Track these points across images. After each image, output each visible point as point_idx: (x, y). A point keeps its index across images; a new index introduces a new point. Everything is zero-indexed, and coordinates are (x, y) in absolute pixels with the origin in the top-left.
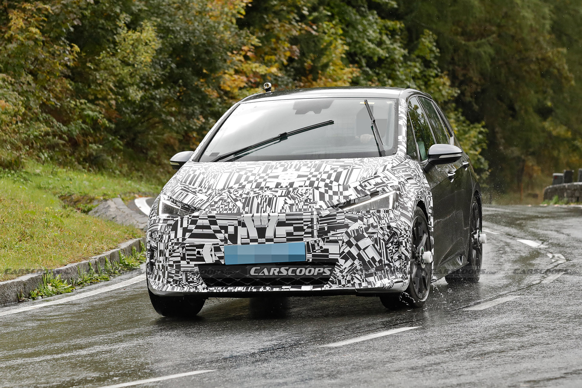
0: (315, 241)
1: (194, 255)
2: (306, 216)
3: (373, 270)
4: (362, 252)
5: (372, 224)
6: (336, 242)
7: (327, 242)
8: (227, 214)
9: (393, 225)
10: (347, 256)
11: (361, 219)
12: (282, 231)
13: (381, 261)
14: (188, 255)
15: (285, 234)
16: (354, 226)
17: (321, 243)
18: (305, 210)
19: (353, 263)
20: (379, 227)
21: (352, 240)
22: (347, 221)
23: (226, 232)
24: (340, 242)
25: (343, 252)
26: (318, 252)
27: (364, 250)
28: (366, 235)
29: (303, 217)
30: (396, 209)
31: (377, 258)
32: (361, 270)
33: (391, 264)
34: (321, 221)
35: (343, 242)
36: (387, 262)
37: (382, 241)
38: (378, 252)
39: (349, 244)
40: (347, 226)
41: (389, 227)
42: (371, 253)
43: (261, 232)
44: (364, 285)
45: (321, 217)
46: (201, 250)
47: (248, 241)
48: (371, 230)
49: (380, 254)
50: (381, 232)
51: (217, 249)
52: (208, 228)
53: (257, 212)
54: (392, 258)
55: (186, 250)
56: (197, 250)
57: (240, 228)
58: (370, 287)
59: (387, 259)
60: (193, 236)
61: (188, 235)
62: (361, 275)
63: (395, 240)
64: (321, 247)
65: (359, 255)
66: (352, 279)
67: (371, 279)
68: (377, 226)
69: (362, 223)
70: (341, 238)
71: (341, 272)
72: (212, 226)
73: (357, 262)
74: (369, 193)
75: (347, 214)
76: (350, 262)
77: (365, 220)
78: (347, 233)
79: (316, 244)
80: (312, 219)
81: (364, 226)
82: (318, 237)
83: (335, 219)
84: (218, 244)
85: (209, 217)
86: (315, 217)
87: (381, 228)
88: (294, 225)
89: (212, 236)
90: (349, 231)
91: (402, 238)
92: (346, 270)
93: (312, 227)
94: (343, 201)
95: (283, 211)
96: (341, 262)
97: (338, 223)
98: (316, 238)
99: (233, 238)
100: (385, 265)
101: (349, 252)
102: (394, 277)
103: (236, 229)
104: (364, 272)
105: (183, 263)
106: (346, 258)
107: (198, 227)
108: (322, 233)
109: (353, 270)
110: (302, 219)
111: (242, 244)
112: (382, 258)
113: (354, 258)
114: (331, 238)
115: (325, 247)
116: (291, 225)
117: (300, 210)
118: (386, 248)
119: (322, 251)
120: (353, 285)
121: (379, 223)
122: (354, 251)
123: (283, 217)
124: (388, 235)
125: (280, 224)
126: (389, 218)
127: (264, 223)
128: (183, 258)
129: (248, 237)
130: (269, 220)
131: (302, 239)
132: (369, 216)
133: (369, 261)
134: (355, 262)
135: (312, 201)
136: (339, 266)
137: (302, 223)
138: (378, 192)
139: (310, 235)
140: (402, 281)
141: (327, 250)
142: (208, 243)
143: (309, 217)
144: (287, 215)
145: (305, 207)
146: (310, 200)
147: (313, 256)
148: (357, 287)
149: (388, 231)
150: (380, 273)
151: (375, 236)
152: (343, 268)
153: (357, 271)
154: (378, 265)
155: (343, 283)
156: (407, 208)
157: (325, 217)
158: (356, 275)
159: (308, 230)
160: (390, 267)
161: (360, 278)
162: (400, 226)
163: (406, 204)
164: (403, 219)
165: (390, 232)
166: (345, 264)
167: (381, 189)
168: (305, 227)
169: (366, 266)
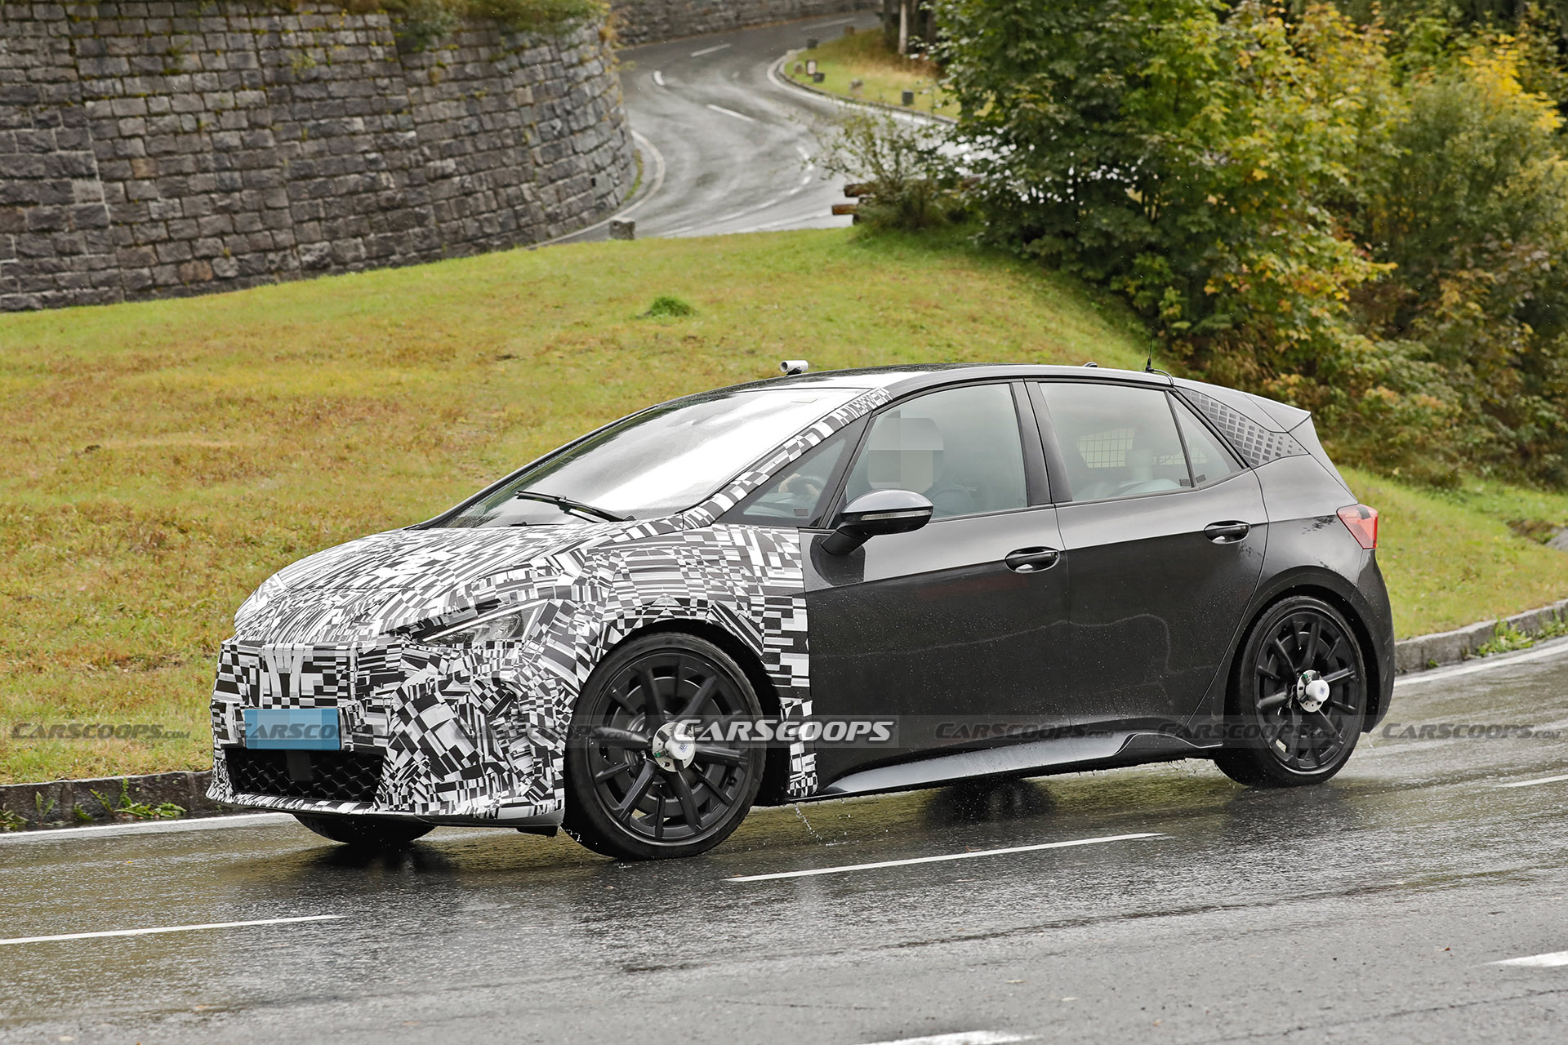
0: (354, 708)
2: (340, 655)
3: (451, 778)
4: (428, 735)
5: (458, 674)
6: (382, 710)
7: (370, 710)
8: (249, 644)
9: (506, 676)
10: (402, 743)
11: (436, 661)
12: (309, 683)
15: (313, 688)
16: (417, 677)
17: (362, 713)
18: (344, 638)
19: (412, 760)
20: (472, 680)
21: (409, 707)
22: (405, 665)
23: (248, 680)
24: (388, 711)
25: (394, 734)
26: (360, 732)
27: (434, 730)
28: (440, 698)
29: (336, 654)
30: (536, 640)
31: (466, 749)
32: (427, 775)
33: (502, 764)
34: (361, 663)
35: (393, 712)
36: (490, 759)
37: (477, 712)
38: (468, 737)
39: (404, 716)
40: (402, 677)
41: (496, 681)
42: (447, 739)
43: (285, 682)
44: (434, 807)
45: (361, 655)
46: (223, 715)
47: (271, 700)
48: (451, 687)
49: (473, 741)
50: (478, 691)
51: (239, 715)
52: (231, 670)
54: (505, 750)
56: (220, 715)
57: (261, 673)
58: (443, 812)
59: (492, 752)
62: (427, 787)
63: (514, 711)
64: (363, 721)
65: (423, 740)
66: (411, 794)
67: (450, 796)
68: (467, 679)
69: (435, 670)
70: (388, 702)
71: (392, 776)
72: (234, 668)
73: (418, 757)
74: (474, 604)
75: (407, 651)
76: (405, 756)
77: (443, 664)
78: (400, 692)
79: (355, 715)
80: (349, 659)
81: (439, 678)
82: (357, 698)
83: (384, 659)
84: (240, 705)
85: (232, 648)
86: (352, 655)
88: (324, 671)
89: (234, 688)
90: (405, 687)
91: (528, 706)
92: (400, 774)
93: (346, 677)
94: (413, 620)
95: (314, 640)
96: (392, 754)
97: (388, 669)
98: (354, 702)
99: (255, 694)
100: (486, 766)
101: (404, 735)
102: (507, 793)
103: (257, 674)
104: (435, 780)
106: (398, 747)
108: (362, 690)
109: (412, 773)
110: (333, 659)
111: (265, 706)
112: (479, 750)
114: (375, 703)
115: (366, 721)
116: (318, 670)
117: (337, 638)
118: (490, 728)
119: (364, 730)
120: (412, 807)
121: (475, 672)
122: (414, 733)
123: (311, 653)
124: (492, 698)
125: (307, 667)
126: (502, 661)
127: (288, 665)
129: (271, 694)
130: (293, 658)
131: (334, 703)
132: (454, 655)
133: (445, 756)
134: (415, 756)
135: (368, 619)
136: (389, 764)
137: (335, 668)
138: (498, 601)
139: (346, 694)
140: (529, 804)
141: (370, 729)
142: (231, 702)
143: (345, 654)
144: (316, 649)
146: (367, 616)
147: (354, 739)
148: (419, 812)
149: (495, 689)
150: (472, 783)
151: (462, 700)
152: (395, 768)
153: (419, 776)
154: (467, 764)
155: (396, 801)
156: (573, 637)
157: (368, 654)
158: (418, 786)
159: (343, 683)
160: (499, 770)
161: (424, 791)
162: (528, 679)
163: (575, 628)
164: (544, 663)
165: (499, 693)
166: (397, 760)
167: (507, 594)
168: (339, 676)
169: (438, 766)
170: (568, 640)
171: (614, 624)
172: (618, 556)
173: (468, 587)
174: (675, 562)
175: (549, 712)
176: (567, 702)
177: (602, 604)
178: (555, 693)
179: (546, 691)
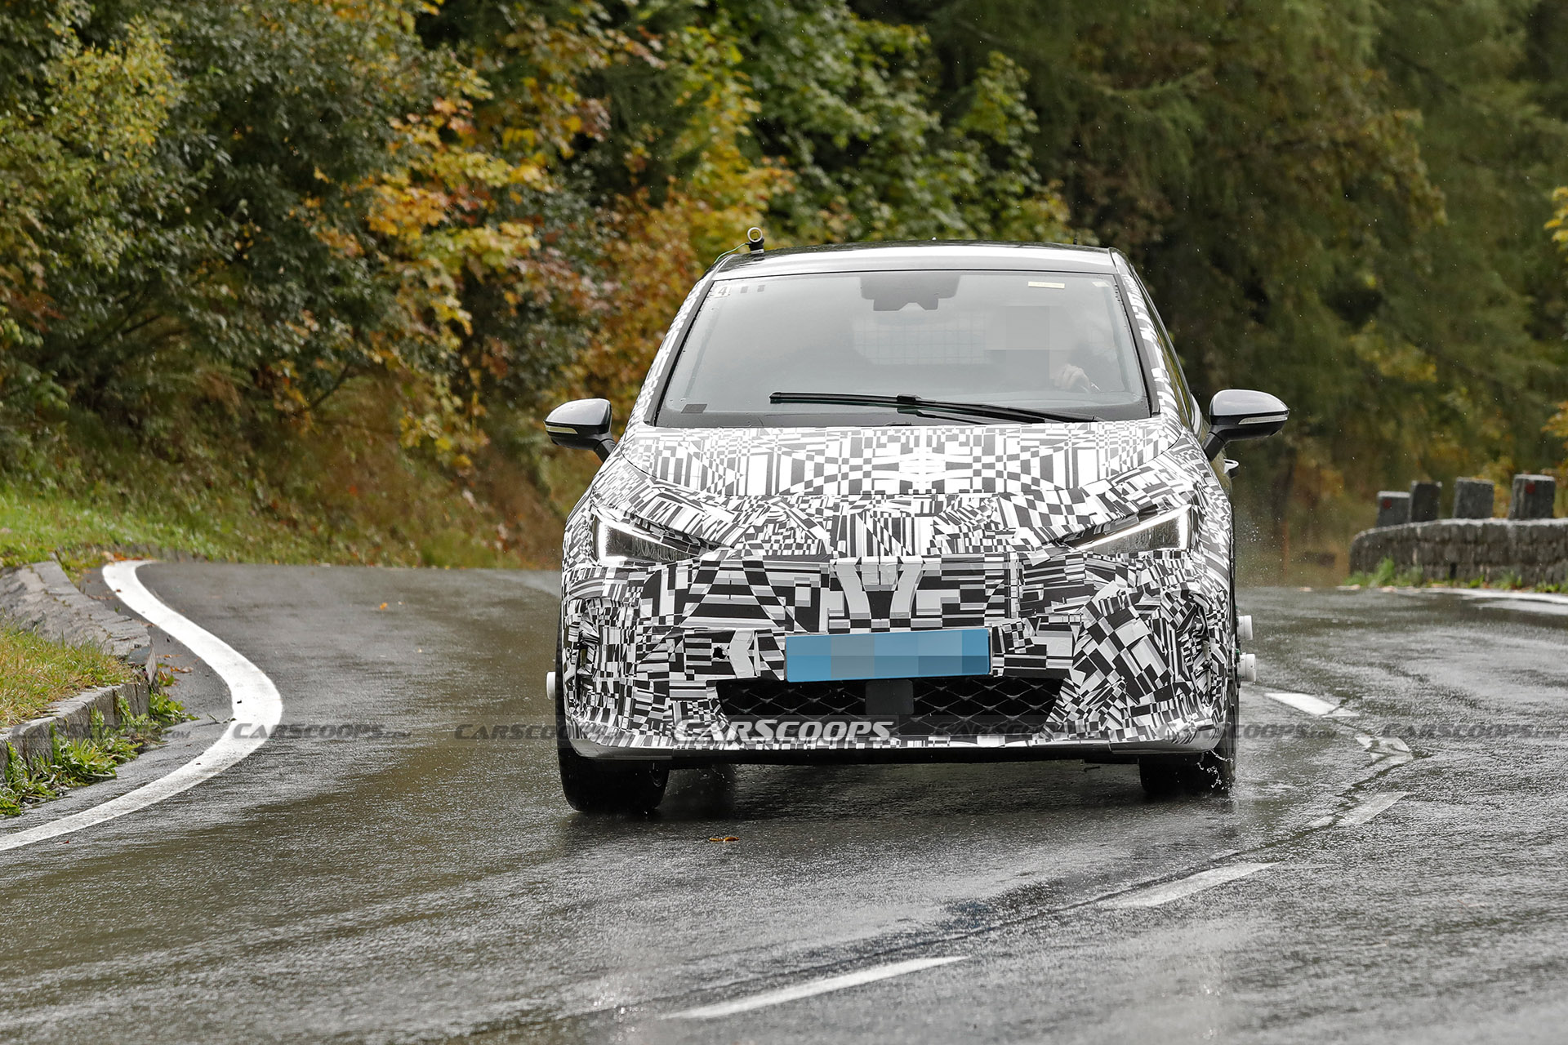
0: (1014, 627)
1: (708, 658)
2: (993, 565)
3: (1146, 700)
4: (1124, 654)
5: (1147, 585)
6: (1065, 627)
7: (1042, 628)
8: (793, 557)
9: (1194, 587)
10: (1091, 664)
11: (1123, 573)
12: (932, 601)
13: (1166, 677)
14: (690, 658)
15: (940, 607)
16: (1108, 590)
17: (1028, 632)
18: (988, 549)
19: (1106, 681)
20: (1163, 593)
21: (1103, 624)
22: (1091, 578)
23: (791, 601)
24: (1075, 629)
25: (1082, 653)
26: (1020, 653)
27: (1130, 648)
28: (1135, 613)
29: (985, 566)
30: (1196, 549)
31: (1159, 671)
32: (1123, 698)
33: (1189, 683)
34: (1027, 576)
35: (1082, 629)
36: (1179, 678)
37: (1169, 627)
38: (1162, 655)
39: (1097, 634)
40: (1091, 590)
41: (1185, 593)
42: (1145, 656)
43: (880, 601)
44: (1130, 733)
45: (1029, 567)
46: (724, 646)
47: (847, 623)
48: (1144, 601)
49: (1165, 659)
50: (1168, 605)
51: (767, 644)
52: (744, 590)
53: (870, 554)
54: (1190, 668)
55: (686, 646)
56: (715, 645)
57: (825, 592)
58: (1143, 738)
59: (1181, 672)
60: (704, 610)
61: (689, 608)
62: (1121, 711)
63: (1198, 626)
64: (1028, 641)
65: (1119, 660)
66: (1103, 720)
67: (1145, 720)
68: (1157, 591)
69: (1124, 582)
70: (1078, 619)
71: (1076, 701)
72: (754, 588)
73: (1113, 679)
74: (1135, 510)
75: (1090, 562)
76: (1096, 679)
77: (1131, 576)
78: (1090, 606)
79: (1015, 634)
80: (1007, 572)
81: (1129, 591)
82: (1022, 615)
83: (1062, 571)
84: (769, 631)
85: (746, 564)
86: (1013, 567)
87: (1168, 595)
88: (963, 587)
89: (756, 612)
90: (1095, 601)
91: (1213, 621)
92: (1088, 699)
93: (1006, 592)
94: (1077, 528)
95: (935, 551)
96: (1077, 677)
97: (1070, 582)
98: (1016, 620)
99: (809, 617)
100: (1177, 685)
101: (1096, 654)
102: (1195, 716)
103: (815, 594)
104: (1130, 703)
105: (676, 678)
106: (1087, 668)
107: (716, 590)
108: (1030, 606)
109: (1104, 696)
110: (982, 572)
111: (831, 631)
112: (1170, 669)
113: (1106, 669)
114: (1052, 620)
115: (1036, 641)
116: (954, 585)
117: (976, 549)
118: (1179, 644)
119: (1029, 651)
120: (1104, 734)
121: (1164, 584)
122: (1108, 652)
123: (934, 566)
124: (1182, 612)
125: (928, 583)
126: (1183, 572)
127: (888, 580)
128: (677, 666)
129: (847, 616)
130: (900, 573)
131: (981, 622)
132: (1139, 566)
133: (1140, 677)
134: (1110, 678)
135: (1001, 527)
136: (1072, 688)
137: (983, 582)
138: (1155, 506)
139: (1002, 612)
141: (1042, 649)
142: (745, 629)
143: (1000, 566)
144: (944, 561)
145: (987, 542)
146: (996, 524)
147: (1008, 662)
148: (1115, 740)
149: (1183, 602)
150: (1164, 705)
151: (1155, 614)
152: (1080, 692)
153: (1113, 699)
154: (1160, 685)
155: (1081, 729)
156: (1217, 547)
157: (1037, 567)
158: (1112, 710)
159: (1001, 599)
160: (1186, 691)
161: (1119, 717)
162: (1210, 591)
163: (1213, 536)
164: (1212, 574)
165: (1187, 606)
166: (1086, 684)
168: (990, 592)
169: (1133, 688)
173: (1114, 491)
175: (1225, 627)
177: (1215, 511)
178: (1224, 606)
179: (1221, 604)
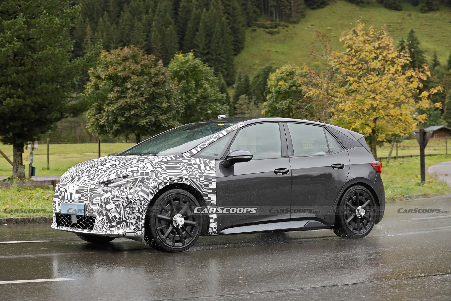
1: (54, 207)
3: (113, 224)
4: (108, 212)
5: (116, 195)
7: (93, 204)
9: (130, 197)
10: (100, 214)
11: (111, 192)
12: (77, 196)
13: (120, 218)
15: (78, 198)
16: (106, 196)
17: (91, 205)
19: (103, 219)
21: (103, 204)
22: (102, 192)
23: (62, 195)
25: (99, 211)
27: (109, 210)
28: (111, 202)
29: (85, 188)
30: (139, 187)
31: (118, 216)
32: (107, 223)
33: (128, 221)
34: (91, 191)
35: (98, 205)
36: (124, 219)
37: (121, 206)
38: (119, 213)
39: (102, 206)
40: (101, 196)
41: (127, 198)
42: (114, 213)
43: (71, 196)
44: (108, 232)
45: (91, 189)
48: (115, 199)
50: (122, 200)
51: (59, 205)
53: (71, 184)
54: (129, 217)
58: (111, 234)
59: (125, 217)
63: (131, 206)
65: (106, 213)
66: (102, 228)
67: (113, 229)
68: (119, 197)
69: (110, 194)
70: (97, 202)
71: (98, 223)
73: (105, 218)
74: (122, 176)
75: (103, 188)
76: (101, 218)
77: (113, 192)
78: (101, 199)
79: (89, 205)
81: (111, 196)
83: (97, 190)
84: (60, 202)
86: (89, 189)
87: (122, 198)
89: (59, 197)
90: (102, 198)
91: (135, 205)
92: (100, 222)
93: (87, 195)
94: (105, 180)
95: (79, 184)
96: (98, 217)
97: (98, 193)
98: (89, 202)
99: (64, 199)
100: (123, 221)
101: (101, 211)
102: (128, 229)
103: (64, 193)
104: (109, 224)
108: (91, 199)
109: (103, 222)
110: (83, 190)
111: (66, 202)
114: (94, 202)
115: (92, 207)
116: (80, 193)
117: (85, 184)
118: (125, 211)
120: (103, 231)
121: (121, 194)
122: (104, 211)
123: (78, 188)
124: (126, 202)
125: (77, 192)
126: (129, 192)
127: (72, 191)
129: (68, 199)
130: (73, 189)
131: (83, 202)
132: (116, 190)
133: (112, 218)
137: (84, 192)
139: (87, 200)
140: (134, 232)
141: (92, 210)
142: (57, 201)
143: (87, 189)
144: (80, 187)
145: (88, 183)
147: (88, 212)
148: (104, 233)
149: (126, 200)
150: (119, 226)
151: (117, 203)
152: (98, 220)
153: (105, 223)
154: (118, 220)
155: (98, 230)
156: (149, 187)
157: (93, 189)
158: (104, 226)
159: (86, 197)
161: (106, 227)
162: (136, 198)
163: (150, 184)
164: (140, 193)
165: (128, 201)
167: (131, 174)
168: (85, 195)
169: (110, 221)
170: (147, 187)
171: (161, 183)
172: (163, 165)
173: (121, 172)
174: (179, 167)
175: (141, 207)
176: (146, 204)
177: (158, 178)
178: (143, 202)
179: (141, 201)
